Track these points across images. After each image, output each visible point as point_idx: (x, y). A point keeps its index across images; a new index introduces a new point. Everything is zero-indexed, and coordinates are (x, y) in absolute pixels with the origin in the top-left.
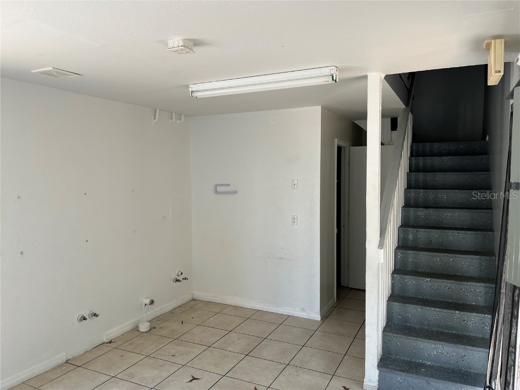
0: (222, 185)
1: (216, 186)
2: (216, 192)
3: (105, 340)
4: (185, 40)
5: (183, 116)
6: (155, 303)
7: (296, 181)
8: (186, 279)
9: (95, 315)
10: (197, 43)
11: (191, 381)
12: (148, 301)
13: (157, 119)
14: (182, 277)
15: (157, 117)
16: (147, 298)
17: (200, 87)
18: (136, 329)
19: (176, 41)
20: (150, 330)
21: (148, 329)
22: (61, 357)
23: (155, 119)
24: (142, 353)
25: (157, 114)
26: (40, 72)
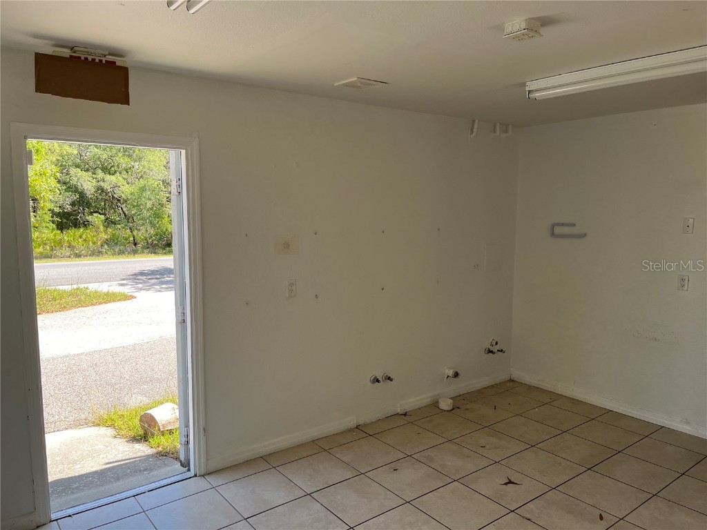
0: (563, 225)
1: (553, 226)
2: (553, 234)
3: (399, 410)
4: (528, 21)
5: (498, 125)
6: (460, 377)
7: (691, 220)
8: (502, 351)
9: (389, 378)
10: (546, 22)
11: (506, 484)
12: (451, 373)
13: (474, 134)
14: (498, 347)
15: (474, 130)
16: (450, 368)
17: (542, 83)
18: (435, 404)
19: (516, 24)
20: (453, 409)
21: (451, 408)
22: (351, 421)
23: (472, 132)
24: (443, 435)
25: (476, 127)
26: (343, 85)
